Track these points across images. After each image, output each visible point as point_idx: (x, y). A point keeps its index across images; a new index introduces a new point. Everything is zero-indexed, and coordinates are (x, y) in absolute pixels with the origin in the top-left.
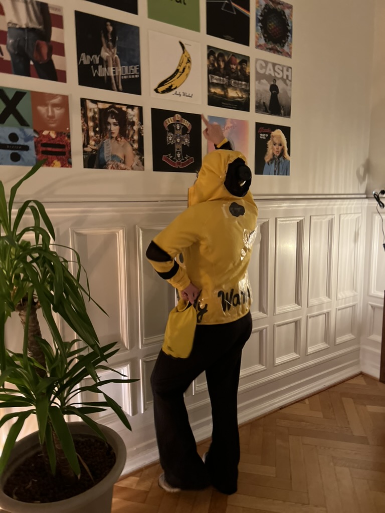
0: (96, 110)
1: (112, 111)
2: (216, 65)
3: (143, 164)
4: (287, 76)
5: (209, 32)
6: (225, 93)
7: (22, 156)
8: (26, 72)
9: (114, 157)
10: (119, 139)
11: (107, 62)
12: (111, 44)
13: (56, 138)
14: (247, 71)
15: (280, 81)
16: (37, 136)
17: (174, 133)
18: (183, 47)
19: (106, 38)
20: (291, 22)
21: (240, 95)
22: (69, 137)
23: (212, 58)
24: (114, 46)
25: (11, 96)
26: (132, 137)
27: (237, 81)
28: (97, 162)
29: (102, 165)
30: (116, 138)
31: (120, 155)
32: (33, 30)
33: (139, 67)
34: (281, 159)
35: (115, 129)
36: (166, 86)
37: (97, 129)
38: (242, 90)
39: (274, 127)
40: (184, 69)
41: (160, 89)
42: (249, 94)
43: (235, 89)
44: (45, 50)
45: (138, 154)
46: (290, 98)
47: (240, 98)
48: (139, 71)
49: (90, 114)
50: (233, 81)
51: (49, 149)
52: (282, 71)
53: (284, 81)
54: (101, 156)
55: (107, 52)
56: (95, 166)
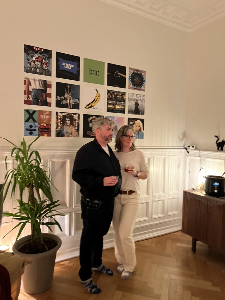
0: (62, 116)
1: (68, 116)
2: (111, 96)
3: (79, 135)
4: (143, 99)
5: (108, 85)
6: (114, 107)
7: (33, 133)
8: (37, 104)
9: (67, 132)
10: (70, 126)
11: (67, 98)
12: (69, 92)
13: (46, 126)
14: (124, 98)
15: (140, 101)
16: (39, 125)
17: (92, 123)
18: (97, 91)
19: (67, 90)
20: (145, 78)
21: (121, 107)
22: (51, 126)
23: (109, 94)
24: (70, 93)
25: (31, 113)
26: (75, 125)
27: (120, 102)
28: (61, 134)
29: (63, 135)
30: (69, 126)
31: (70, 132)
32: (41, 90)
33: (79, 100)
34: (140, 132)
35: (69, 122)
36: (89, 106)
37: (62, 123)
38: (122, 105)
39: (136, 119)
40: (97, 99)
41: (87, 107)
42: (125, 107)
43: (119, 105)
44: (44, 96)
45: (77, 131)
46: (144, 108)
47: (120, 108)
48: (79, 101)
49: (59, 117)
50: (118, 102)
51: (43, 130)
52: (141, 97)
53: (142, 101)
54: (62, 132)
55: (67, 95)
56: (60, 136)
